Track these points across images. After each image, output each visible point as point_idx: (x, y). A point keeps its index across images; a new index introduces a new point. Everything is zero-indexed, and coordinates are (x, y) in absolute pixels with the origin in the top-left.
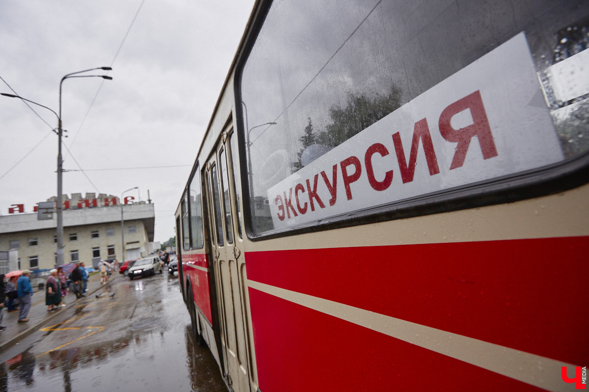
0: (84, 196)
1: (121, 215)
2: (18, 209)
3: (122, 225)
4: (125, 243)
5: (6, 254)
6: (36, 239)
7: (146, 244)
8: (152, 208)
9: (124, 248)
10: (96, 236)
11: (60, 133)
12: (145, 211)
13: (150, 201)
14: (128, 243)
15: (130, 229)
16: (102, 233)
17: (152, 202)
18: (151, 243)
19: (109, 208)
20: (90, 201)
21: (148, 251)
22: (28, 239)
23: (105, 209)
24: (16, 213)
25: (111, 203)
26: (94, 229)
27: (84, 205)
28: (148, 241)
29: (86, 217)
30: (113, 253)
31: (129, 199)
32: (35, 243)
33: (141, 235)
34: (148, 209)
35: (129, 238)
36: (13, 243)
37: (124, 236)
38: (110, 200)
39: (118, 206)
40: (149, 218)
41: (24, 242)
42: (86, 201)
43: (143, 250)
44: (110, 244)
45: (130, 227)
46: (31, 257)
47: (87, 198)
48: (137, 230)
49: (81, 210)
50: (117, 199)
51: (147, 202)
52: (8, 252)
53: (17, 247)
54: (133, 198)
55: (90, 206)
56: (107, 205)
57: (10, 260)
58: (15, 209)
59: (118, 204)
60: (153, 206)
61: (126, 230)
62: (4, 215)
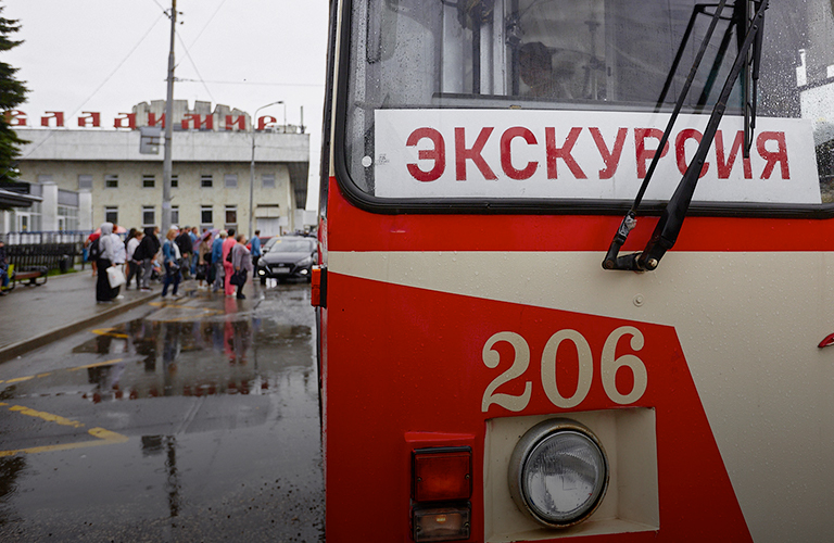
0: (191, 107)
1: (251, 150)
2: (91, 120)
3: (253, 170)
4: (255, 205)
5: (74, 196)
6: (116, 177)
7: (289, 212)
8: (305, 143)
9: (252, 214)
10: (207, 184)
11: (173, 18)
12: (292, 149)
13: (303, 128)
14: (259, 206)
15: (266, 179)
16: (218, 179)
17: (306, 132)
18: (301, 210)
19: (232, 134)
20: (203, 119)
21: (293, 226)
22: (105, 175)
23: (226, 135)
24: (89, 126)
25: (236, 126)
26: (207, 172)
27: (191, 124)
28: (295, 206)
29: (193, 146)
30: (234, 220)
31: (267, 120)
32: (113, 184)
33: (283, 194)
34: (298, 143)
35: (262, 196)
36: (83, 179)
37: (254, 191)
38: (234, 119)
39: (246, 132)
40: (299, 163)
41: (98, 180)
42: (196, 118)
43: (284, 222)
44: (229, 203)
45: (263, 175)
46: (108, 208)
47: (198, 112)
48: (277, 183)
49: (186, 134)
50: (246, 118)
51: (299, 131)
52: (77, 194)
53: (88, 185)
54: (273, 120)
55: (202, 127)
56: (228, 129)
57: (81, 207)
58: (87, 120)
59: (248, 127)
60: (308, 140)
61: (258, 181)
62: (71, 128)
